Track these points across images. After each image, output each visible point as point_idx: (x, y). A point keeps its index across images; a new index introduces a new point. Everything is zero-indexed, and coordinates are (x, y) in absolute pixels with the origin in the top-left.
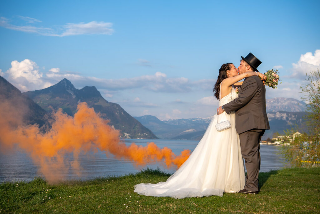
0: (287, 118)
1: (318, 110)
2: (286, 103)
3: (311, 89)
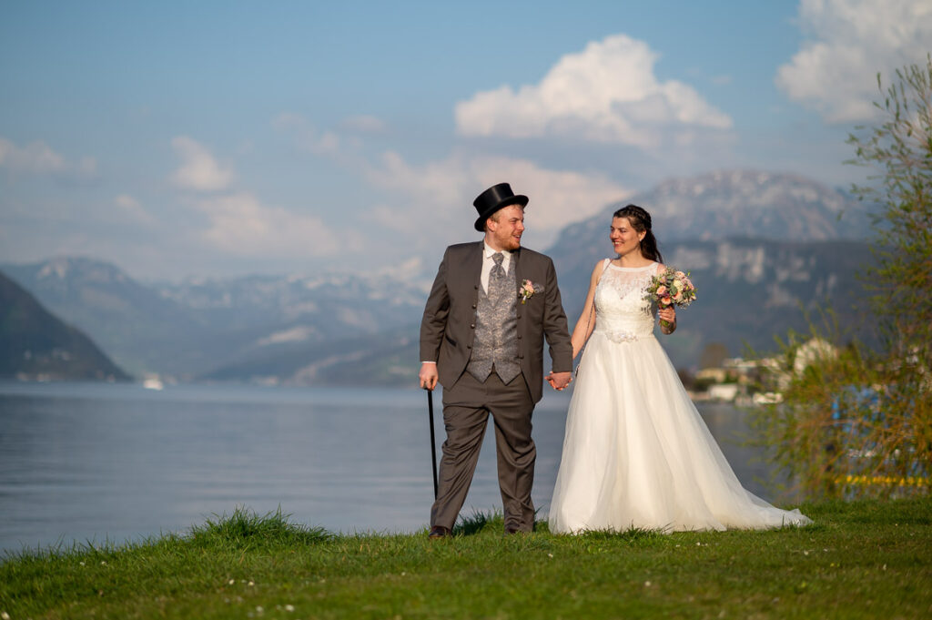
0: (770, 274)
1: (922, 244)
2: (768, 197)
3: (893, 147)
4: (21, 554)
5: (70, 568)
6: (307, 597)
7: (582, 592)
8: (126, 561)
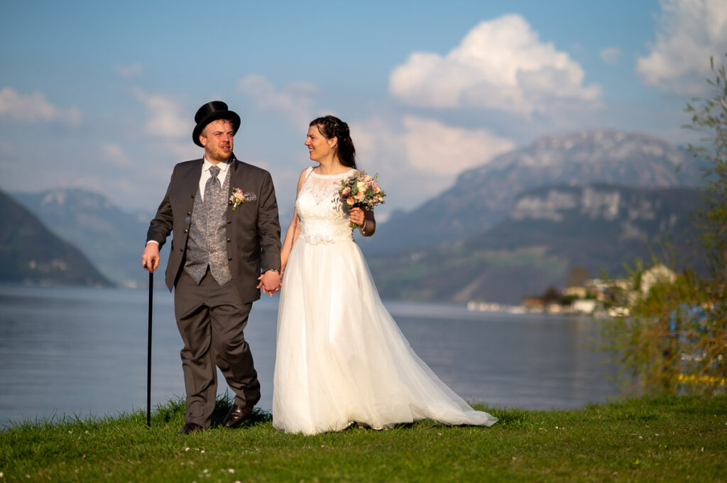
3: (722, 116)
4: (23, 424)
5: (60, 435)
6: (246, 463)
7: (462, 464)
8: (105, 430)
